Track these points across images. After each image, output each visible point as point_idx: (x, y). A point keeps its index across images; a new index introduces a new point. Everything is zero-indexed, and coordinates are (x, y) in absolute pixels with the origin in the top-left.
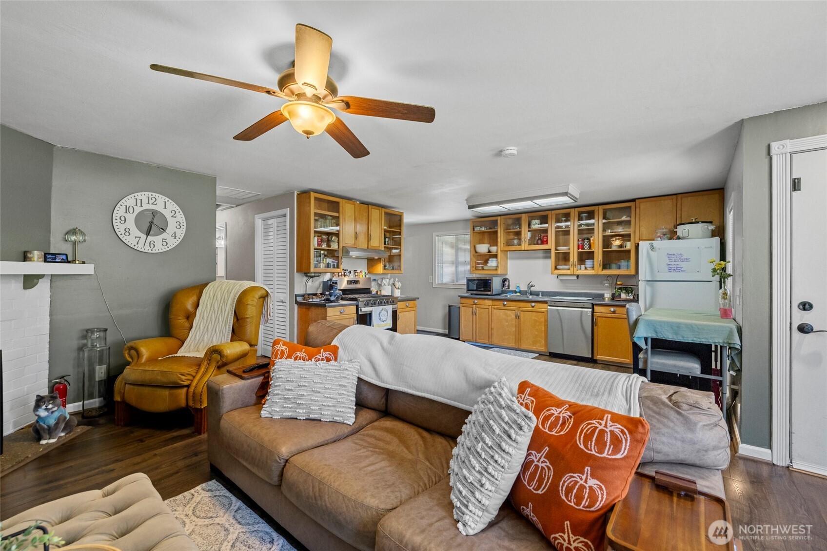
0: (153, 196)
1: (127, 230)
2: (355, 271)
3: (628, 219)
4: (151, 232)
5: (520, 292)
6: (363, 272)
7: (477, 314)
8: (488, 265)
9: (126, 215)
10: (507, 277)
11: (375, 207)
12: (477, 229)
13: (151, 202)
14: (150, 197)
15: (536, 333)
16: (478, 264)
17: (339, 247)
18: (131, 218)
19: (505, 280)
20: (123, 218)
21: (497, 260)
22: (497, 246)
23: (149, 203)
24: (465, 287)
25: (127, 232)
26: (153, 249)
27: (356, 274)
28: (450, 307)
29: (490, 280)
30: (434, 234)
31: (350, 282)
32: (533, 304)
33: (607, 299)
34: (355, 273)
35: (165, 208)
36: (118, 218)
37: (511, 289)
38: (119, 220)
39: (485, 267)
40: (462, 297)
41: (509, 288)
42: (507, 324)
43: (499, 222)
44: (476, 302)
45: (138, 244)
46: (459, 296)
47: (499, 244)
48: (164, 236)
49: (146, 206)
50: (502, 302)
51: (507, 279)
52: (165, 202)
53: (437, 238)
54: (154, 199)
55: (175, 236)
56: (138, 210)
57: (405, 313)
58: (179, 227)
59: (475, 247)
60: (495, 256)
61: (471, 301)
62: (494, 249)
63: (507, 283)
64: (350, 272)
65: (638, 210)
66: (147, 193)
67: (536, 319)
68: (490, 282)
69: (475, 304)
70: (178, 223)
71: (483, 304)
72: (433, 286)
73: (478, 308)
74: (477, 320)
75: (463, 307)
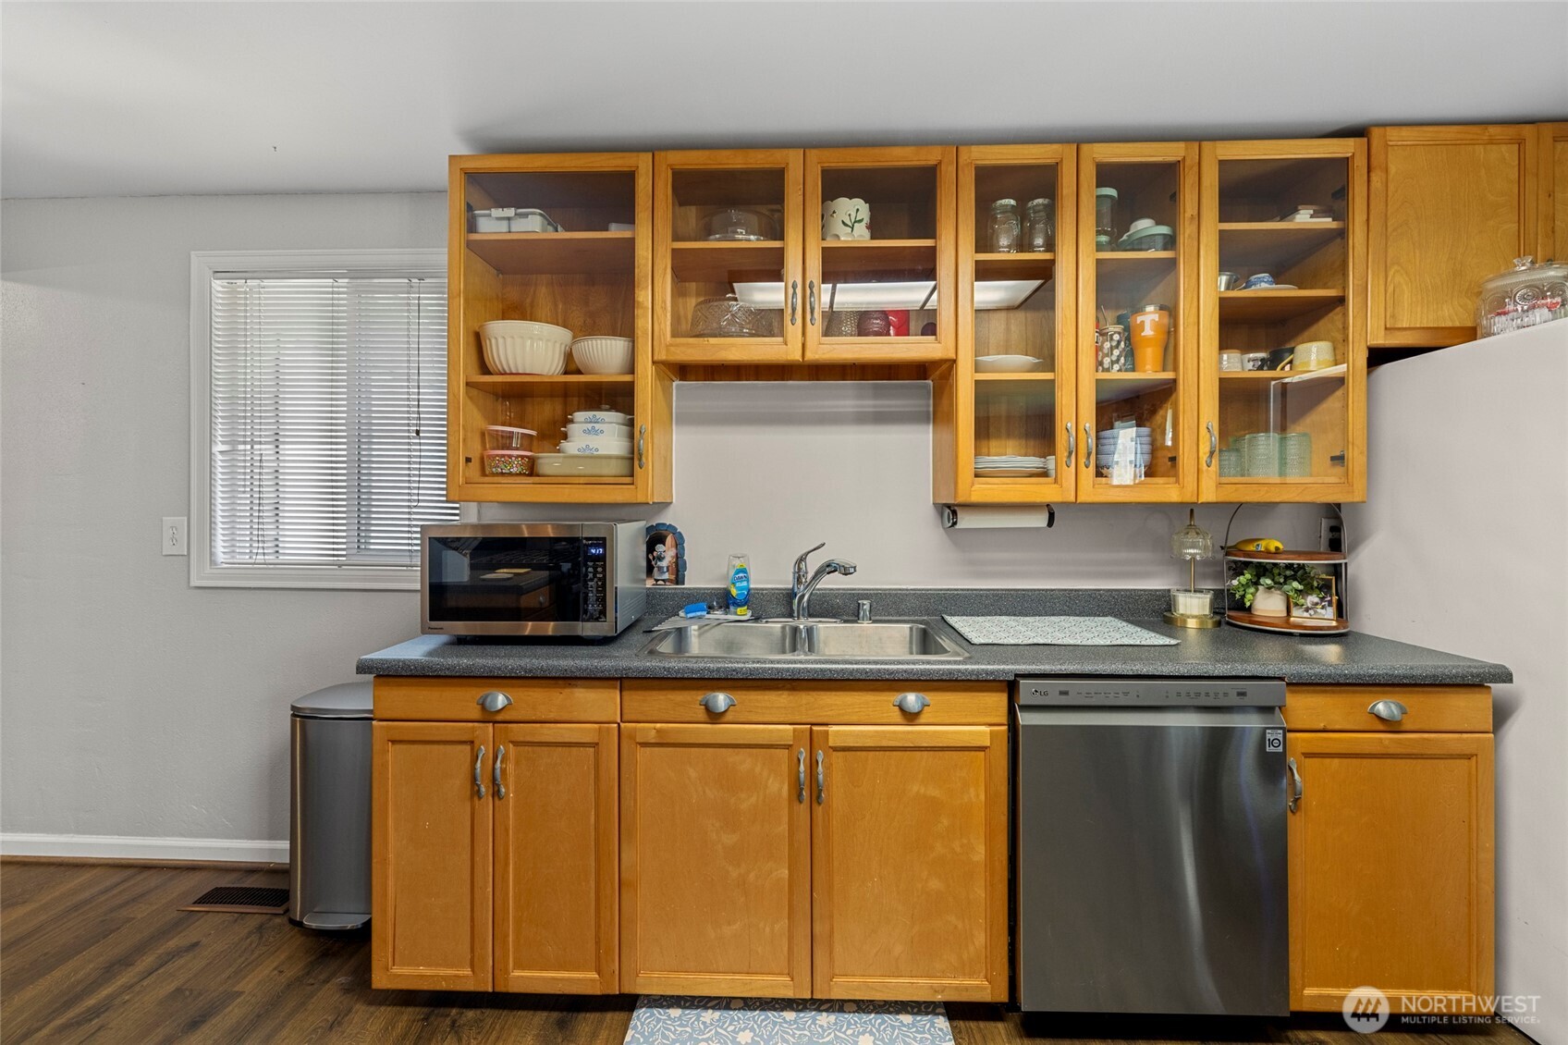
3: (1326, 222)
5: (749, 599)
7: (509, 790)
8: (571, 447)
10: (667, 518)
12: (492, 227)
15: (935, 884)
16: (505, 441)
19: (655, 538)
21: (631, 424)
22: (625, 328)
24: (415, 580)
28: (301, 717)
29: (601, 542)
30: (200, 263)
32: (912, 699)
33: (1192, 623)
37: (693, 581)
39: (550, 462)
40: (387, 675)
41: (679, 579)
42: (730, 839)
43: (643, 185)
44: (501, 700)
46: (363, 668)
47: (643, 323)
50: (699, 696)
51: (672, 529)
53: (218, 285)
59: (478, 341)
60: (617, 397)
61: (462, 701)
62: (605, 354)
63: (667, 551)
65: (1377, 178)
67: (934, 792)
68: (602, 558)
69: (489, 716)
71: (552, 716)
72: (195, 582)
73: (516, 743)
74: (507, 830)
75: (394, 742)
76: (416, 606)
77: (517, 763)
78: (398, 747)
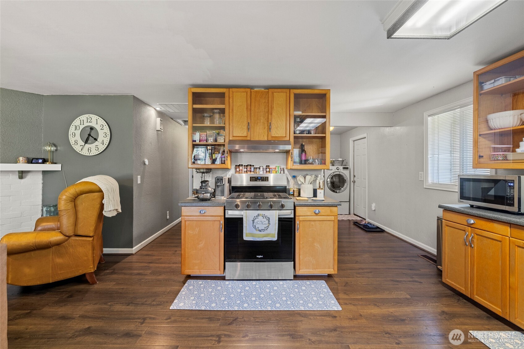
0: (90, 116)
1: (76, 141)
2: (267, 166)
4: (89, 142)
6: (277, 168)
8: (519, 150)
9: (75, 132)
11: (279, 90)
12: (488, 86)
13: (89, 121)
14: (88, 117)
16: (497, 150)
17: (225, 142)
18: (78, 133)
20: (74, 134)
23: (87, 122)
24: (457, 189)
25: (76, 142)
26: (90, 153)
27: (268, 170)
28: (438, 219)
29: (513, 182)
31: (252, 179)
34: (266, 168)
35: (97, 124)
36: (71, 134)
38: (72, 135)
40: (447, 210)
44: (472, 222)
45: (82, 150)
46: (440, 207)
48: (96, 143)
49: (86, 124)
52: (97, 119)
53: (429, 119)
54: (90, 119)
55: (103, 143)
56: (82, 127)
57: (313, 223)
58: (105, 136)
59: (485, 120)
61: (461, 219)
64: (259, 168)
66: (86, 115)
68: (512, 186)
69: (468, 225)
70: (105, 133)
71: (486, 229)
72: (425, 187)
73: (477, 235)
74: (474, 257)
75: (447, 226)
76: (457, 196)
77: (477, 240)
78: (448, 227)
